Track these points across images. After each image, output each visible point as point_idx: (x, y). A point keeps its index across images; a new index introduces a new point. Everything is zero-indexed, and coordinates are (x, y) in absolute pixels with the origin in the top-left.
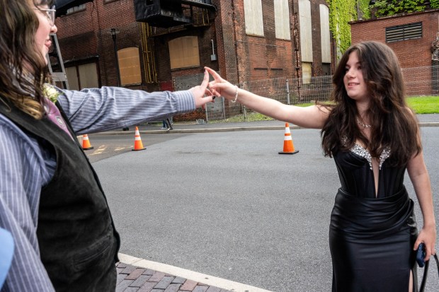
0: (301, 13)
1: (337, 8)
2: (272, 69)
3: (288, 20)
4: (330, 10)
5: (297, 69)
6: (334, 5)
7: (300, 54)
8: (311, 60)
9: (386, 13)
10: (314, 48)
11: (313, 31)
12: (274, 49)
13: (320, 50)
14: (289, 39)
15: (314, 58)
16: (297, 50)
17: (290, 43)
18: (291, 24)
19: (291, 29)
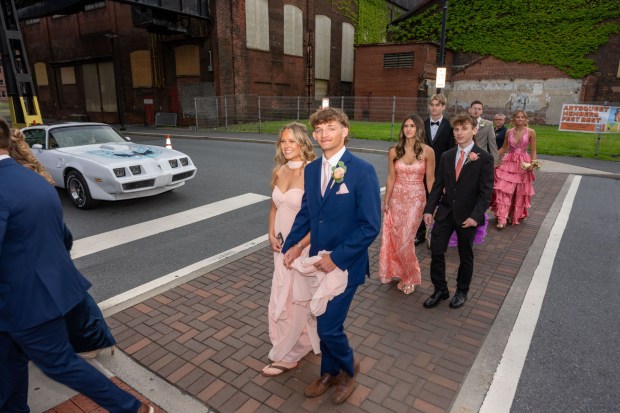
0: (318, 30)
1: (365, 28)
2: (277, 84)
3: (301, 36)
4: (356, 29)
5: (309, 86)
6: (361, 24)
7: (314, 71)
8: (328, 78)
9: (400, 38)
10: (332, 66)
11: (332, 49)
12: (282, 64)
13: (340, 69)
14: (301, 55)
15: (331, 76)
16: (309, 67)
17: (302, 60)
18: (304, 41)
19: (304, 46)
